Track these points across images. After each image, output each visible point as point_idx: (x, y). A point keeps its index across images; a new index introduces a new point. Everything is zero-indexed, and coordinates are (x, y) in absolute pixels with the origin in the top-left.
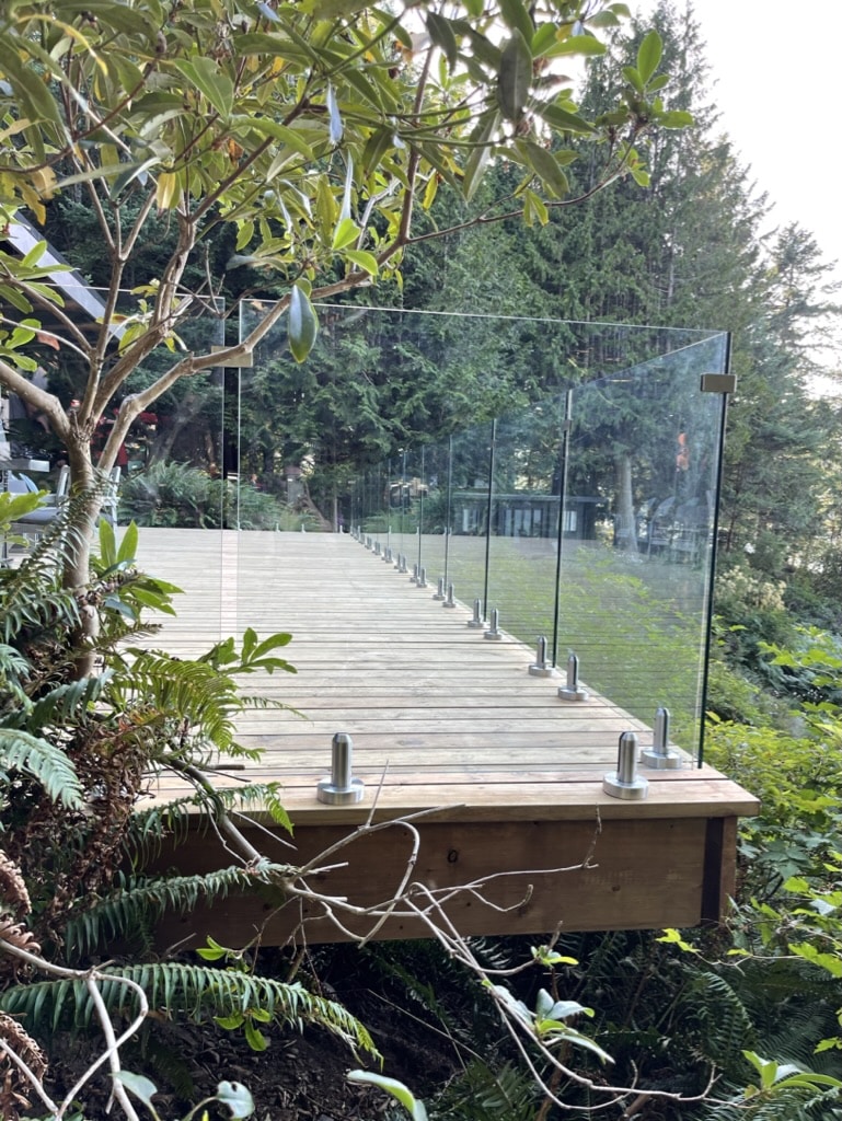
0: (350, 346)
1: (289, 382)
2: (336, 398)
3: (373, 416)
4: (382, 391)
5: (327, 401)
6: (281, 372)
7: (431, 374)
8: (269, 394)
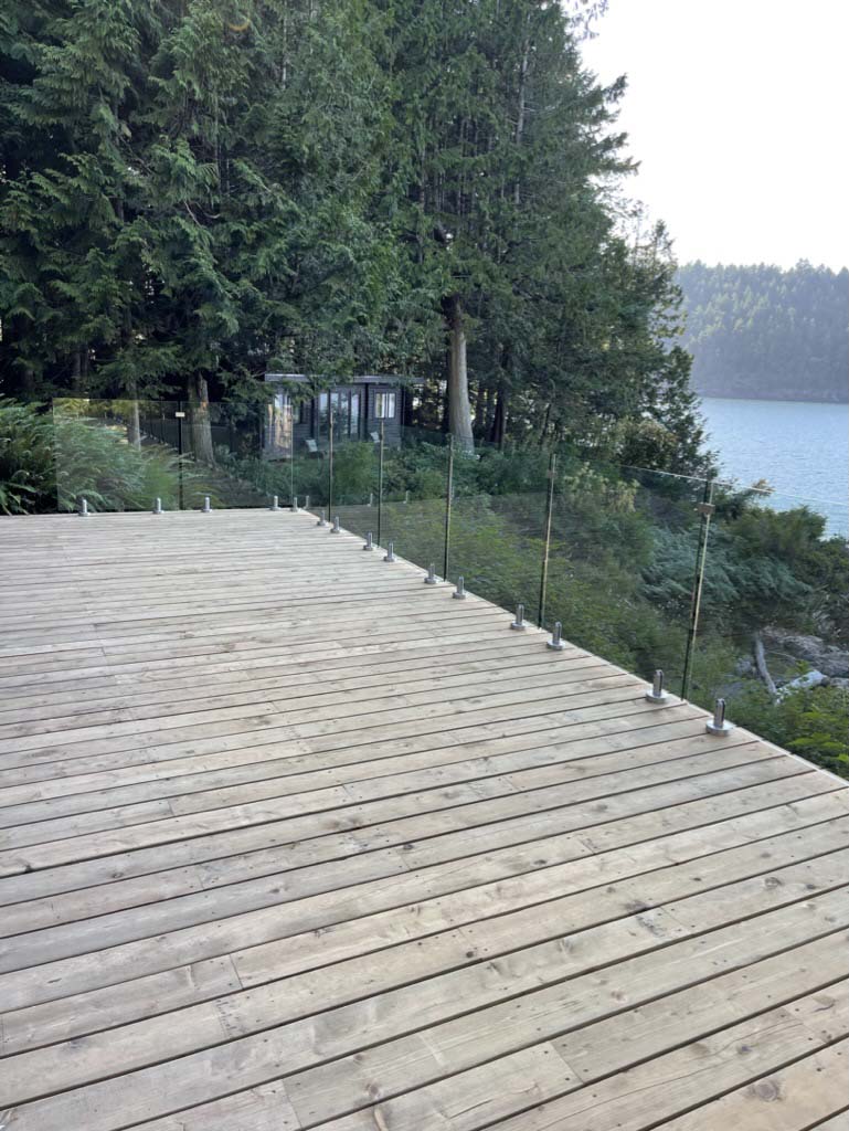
0: (170, 156)
1: (64, 211)
2: (150, 241)
3: (213, 275)
4: (217, 235)
5: (134, 248)
6: (53, 192)
7: (292, 213)
8: (34, 230)
